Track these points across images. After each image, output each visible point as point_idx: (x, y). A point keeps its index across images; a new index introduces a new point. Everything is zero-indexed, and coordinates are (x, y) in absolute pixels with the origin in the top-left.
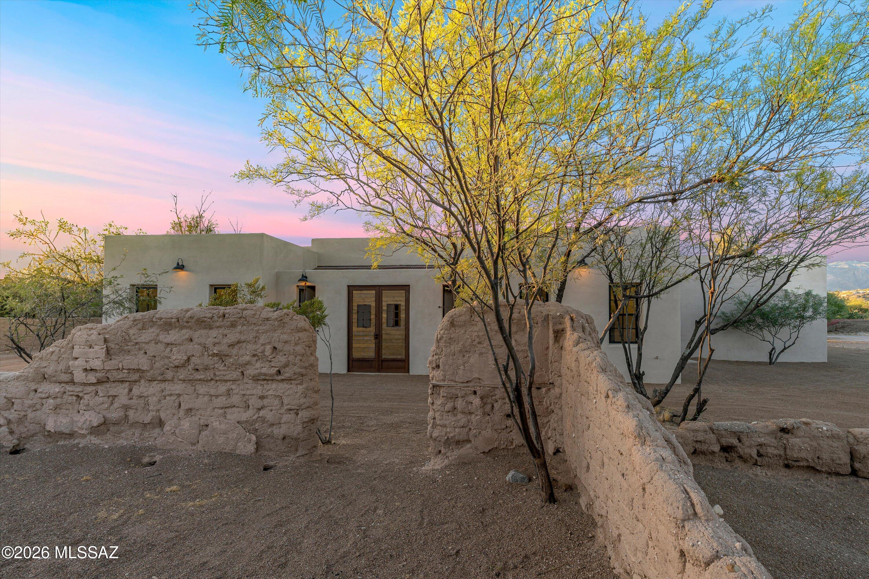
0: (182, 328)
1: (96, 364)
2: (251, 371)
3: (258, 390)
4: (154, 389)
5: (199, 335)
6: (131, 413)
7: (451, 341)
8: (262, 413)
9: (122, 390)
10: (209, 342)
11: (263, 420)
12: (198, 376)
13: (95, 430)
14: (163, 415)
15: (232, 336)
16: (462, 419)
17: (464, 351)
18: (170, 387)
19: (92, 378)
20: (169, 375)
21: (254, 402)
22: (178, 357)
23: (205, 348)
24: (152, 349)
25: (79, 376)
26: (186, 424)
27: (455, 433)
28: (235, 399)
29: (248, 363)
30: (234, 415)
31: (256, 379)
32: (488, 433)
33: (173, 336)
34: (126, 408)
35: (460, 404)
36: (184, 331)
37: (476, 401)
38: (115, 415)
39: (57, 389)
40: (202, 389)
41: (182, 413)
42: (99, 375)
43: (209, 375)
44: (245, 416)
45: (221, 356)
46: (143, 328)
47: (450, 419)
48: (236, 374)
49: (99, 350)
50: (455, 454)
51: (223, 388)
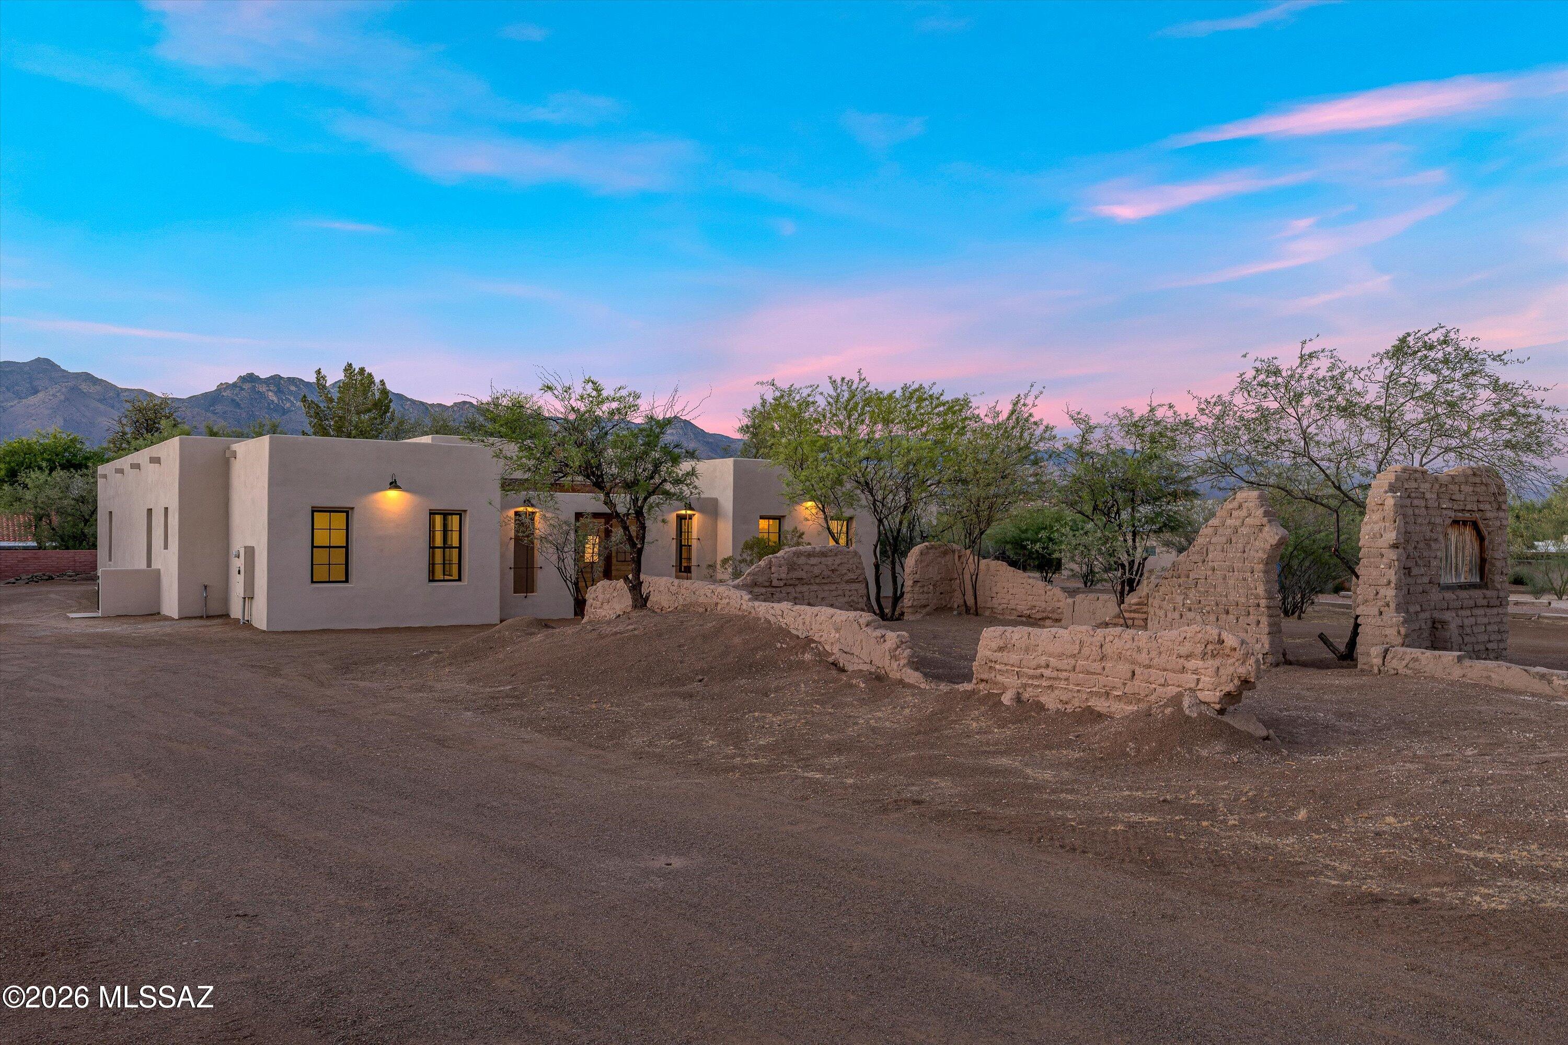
0: (814, 557)
1: (783, 576)
2: (846, 578)
3: (848, 587)
4: (805, 588)
5: (823, 559)
7: (921, 561)
8: (851, 598)
9: (790, 589)
10: (829, 563)
11: (853, 601)
12: (824, 581)
15: (838, 561)
16: (926, 596)
17: (928, 565)
18: (812, 587)
19: (782, 583)
20: (812, 581)
21: (847, 593)
22: (816, 571)
23: (827, 566)
24: (806, 568)
25: (775, 583)
26: (823, 604)
27: (924, 602)
28: (840, 592)
29: (846, 574)
31: (847, 582)
32: (935, 601)
33: (813, 561)
34: (795, 598)
35: (925, 589)
36: (817, 558)
37: (931, 587)
39: (764, 590)
40: (826, 588)
41: (819, 599)
42: (784, 582)
43: (829, 580)
44: (846, 599)
45: (833, 570)
46: (798, 557)
47: (921, 596)
48: (839, 580)
49: (784, 569)
50: (924, 611)
51: (833, 587)
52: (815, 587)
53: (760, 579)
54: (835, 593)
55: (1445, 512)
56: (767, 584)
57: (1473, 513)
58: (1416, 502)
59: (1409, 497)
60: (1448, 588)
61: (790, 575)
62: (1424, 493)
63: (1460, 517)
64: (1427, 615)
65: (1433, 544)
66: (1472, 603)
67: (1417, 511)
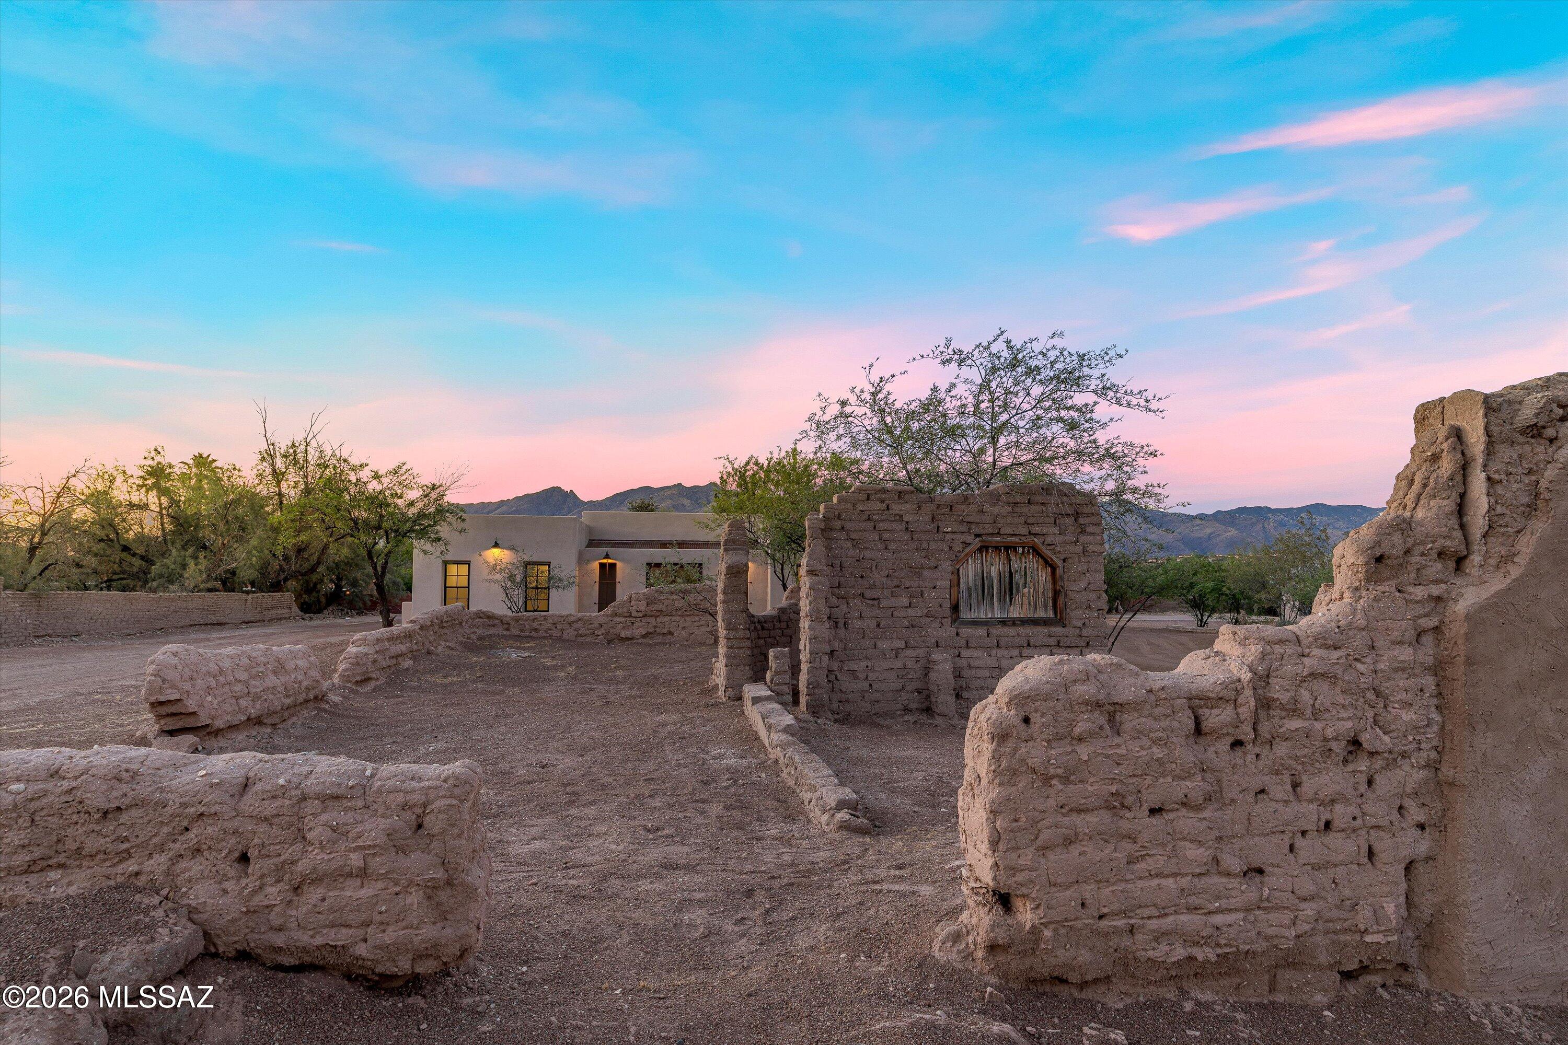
0: (676, 593)
1: (642, 608)
4: (666, 619)
5: (686, 596)
6: (658, 630)
9: (653, 619)
10: (691, 599)
12: (686, 613)
13: (643, 636)
14: (672, 630)
18: (673, 618)
19: (641, 615)
20: (674, 613)
22: (678, 605)
23: (689, 601)
24: (666, 602)
25: (634, 614)
26: (684, 633)
28: (703, 623)
30: (703, 629)
33: (675, 596)
34: (655, 627)
36: (679, 594)
38: (651, 630)
39: (624, 619)
40: (688, 619)
41: (680, 628)
42: (644, 613)
44: (708, 629)
45: (695, 605)
49: (644, 602)
51: (697, 618)
52: (677, 618)
53: (620, 611)
54: (697, 623)
55: (949, 537)
56: (628, 615)
57: (1023, 538)
58: (881, 526)
59: (869, 519)
60: (976, 623)
61: (650, 608)
62: (901, 516)
63: (998, 542)
64: (921, 652)
65: (926, 573)
66: (1022, 641)
67: (886, 536)
